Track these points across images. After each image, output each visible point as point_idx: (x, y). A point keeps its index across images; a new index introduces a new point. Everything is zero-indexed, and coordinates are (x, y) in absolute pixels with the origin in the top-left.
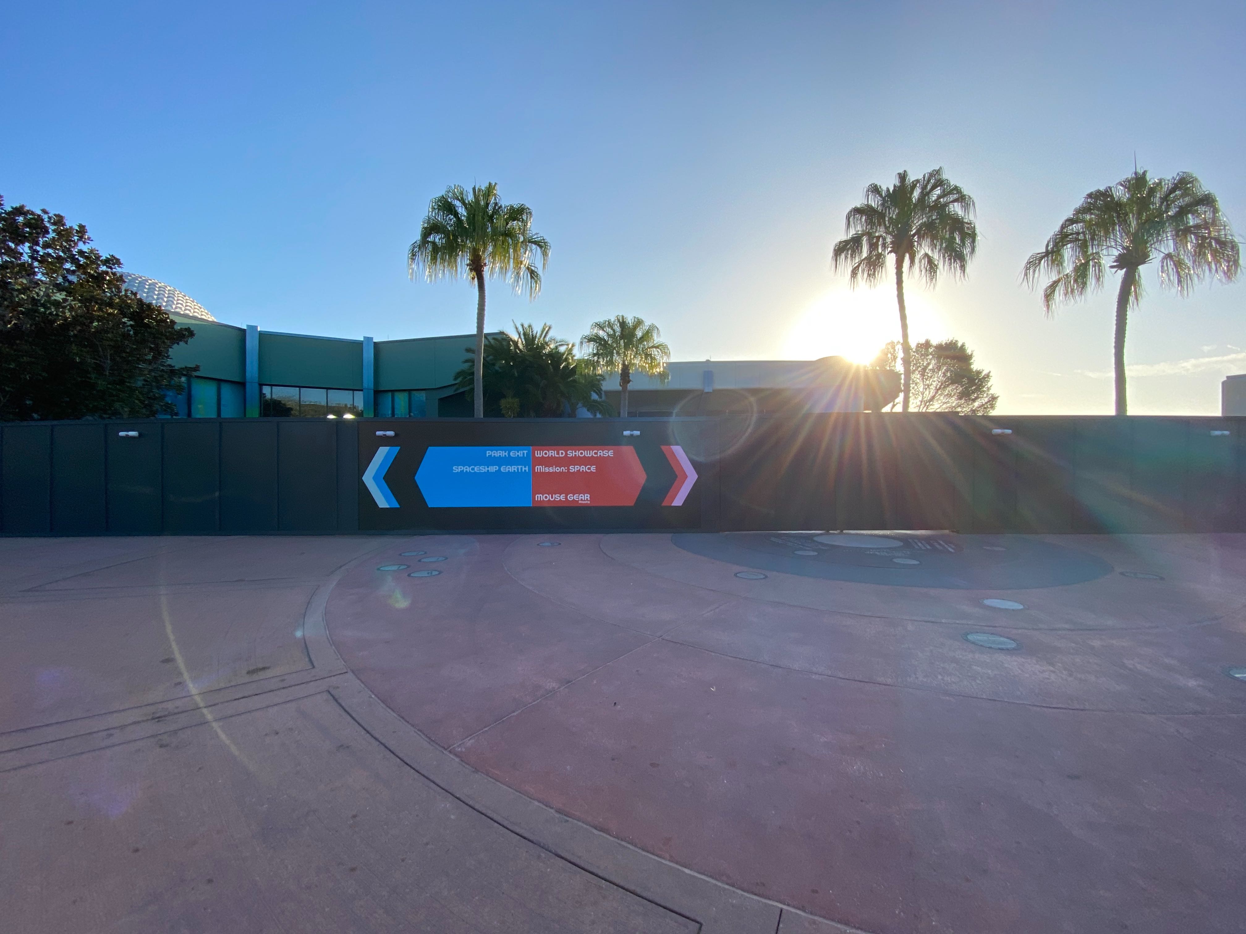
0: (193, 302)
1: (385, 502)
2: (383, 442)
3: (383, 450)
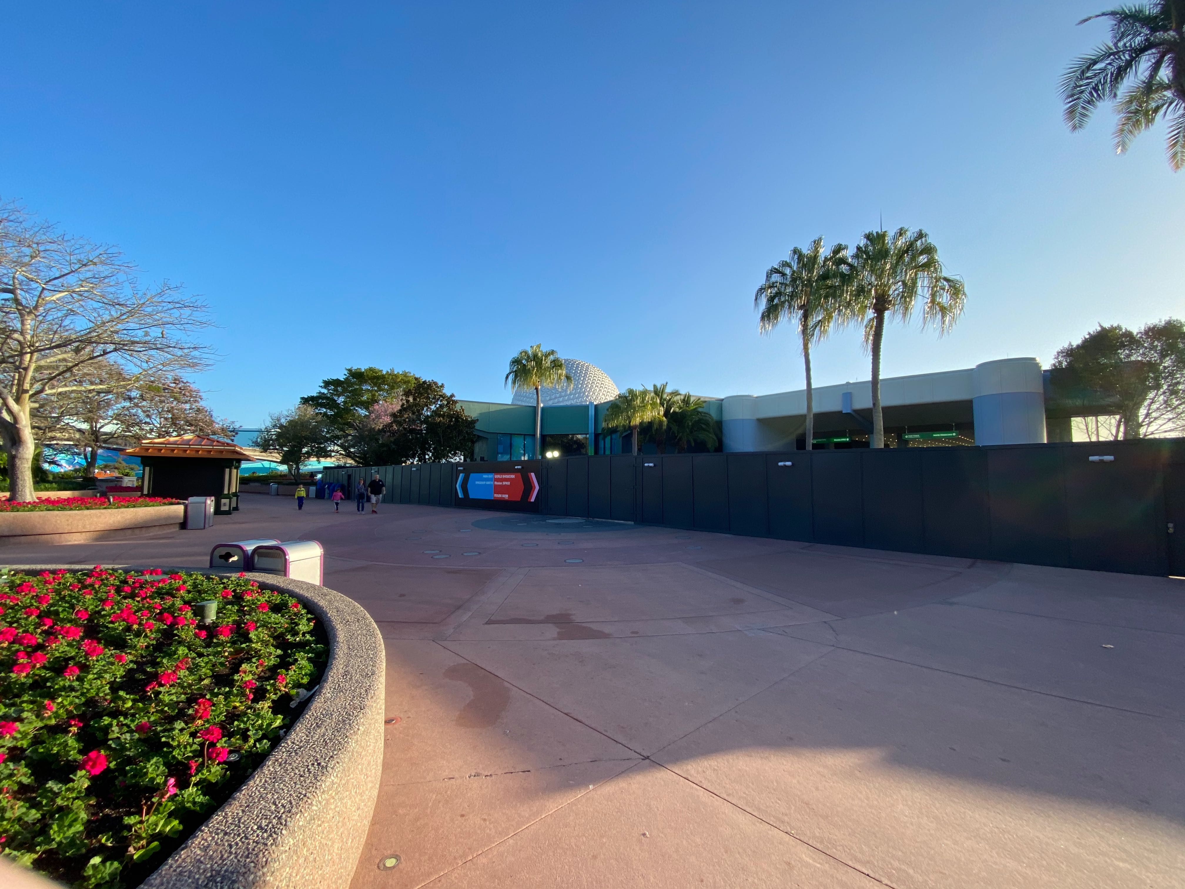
0: (598, 371)
1: (460, 495)
2: (461, 471)
3: (461, 475)
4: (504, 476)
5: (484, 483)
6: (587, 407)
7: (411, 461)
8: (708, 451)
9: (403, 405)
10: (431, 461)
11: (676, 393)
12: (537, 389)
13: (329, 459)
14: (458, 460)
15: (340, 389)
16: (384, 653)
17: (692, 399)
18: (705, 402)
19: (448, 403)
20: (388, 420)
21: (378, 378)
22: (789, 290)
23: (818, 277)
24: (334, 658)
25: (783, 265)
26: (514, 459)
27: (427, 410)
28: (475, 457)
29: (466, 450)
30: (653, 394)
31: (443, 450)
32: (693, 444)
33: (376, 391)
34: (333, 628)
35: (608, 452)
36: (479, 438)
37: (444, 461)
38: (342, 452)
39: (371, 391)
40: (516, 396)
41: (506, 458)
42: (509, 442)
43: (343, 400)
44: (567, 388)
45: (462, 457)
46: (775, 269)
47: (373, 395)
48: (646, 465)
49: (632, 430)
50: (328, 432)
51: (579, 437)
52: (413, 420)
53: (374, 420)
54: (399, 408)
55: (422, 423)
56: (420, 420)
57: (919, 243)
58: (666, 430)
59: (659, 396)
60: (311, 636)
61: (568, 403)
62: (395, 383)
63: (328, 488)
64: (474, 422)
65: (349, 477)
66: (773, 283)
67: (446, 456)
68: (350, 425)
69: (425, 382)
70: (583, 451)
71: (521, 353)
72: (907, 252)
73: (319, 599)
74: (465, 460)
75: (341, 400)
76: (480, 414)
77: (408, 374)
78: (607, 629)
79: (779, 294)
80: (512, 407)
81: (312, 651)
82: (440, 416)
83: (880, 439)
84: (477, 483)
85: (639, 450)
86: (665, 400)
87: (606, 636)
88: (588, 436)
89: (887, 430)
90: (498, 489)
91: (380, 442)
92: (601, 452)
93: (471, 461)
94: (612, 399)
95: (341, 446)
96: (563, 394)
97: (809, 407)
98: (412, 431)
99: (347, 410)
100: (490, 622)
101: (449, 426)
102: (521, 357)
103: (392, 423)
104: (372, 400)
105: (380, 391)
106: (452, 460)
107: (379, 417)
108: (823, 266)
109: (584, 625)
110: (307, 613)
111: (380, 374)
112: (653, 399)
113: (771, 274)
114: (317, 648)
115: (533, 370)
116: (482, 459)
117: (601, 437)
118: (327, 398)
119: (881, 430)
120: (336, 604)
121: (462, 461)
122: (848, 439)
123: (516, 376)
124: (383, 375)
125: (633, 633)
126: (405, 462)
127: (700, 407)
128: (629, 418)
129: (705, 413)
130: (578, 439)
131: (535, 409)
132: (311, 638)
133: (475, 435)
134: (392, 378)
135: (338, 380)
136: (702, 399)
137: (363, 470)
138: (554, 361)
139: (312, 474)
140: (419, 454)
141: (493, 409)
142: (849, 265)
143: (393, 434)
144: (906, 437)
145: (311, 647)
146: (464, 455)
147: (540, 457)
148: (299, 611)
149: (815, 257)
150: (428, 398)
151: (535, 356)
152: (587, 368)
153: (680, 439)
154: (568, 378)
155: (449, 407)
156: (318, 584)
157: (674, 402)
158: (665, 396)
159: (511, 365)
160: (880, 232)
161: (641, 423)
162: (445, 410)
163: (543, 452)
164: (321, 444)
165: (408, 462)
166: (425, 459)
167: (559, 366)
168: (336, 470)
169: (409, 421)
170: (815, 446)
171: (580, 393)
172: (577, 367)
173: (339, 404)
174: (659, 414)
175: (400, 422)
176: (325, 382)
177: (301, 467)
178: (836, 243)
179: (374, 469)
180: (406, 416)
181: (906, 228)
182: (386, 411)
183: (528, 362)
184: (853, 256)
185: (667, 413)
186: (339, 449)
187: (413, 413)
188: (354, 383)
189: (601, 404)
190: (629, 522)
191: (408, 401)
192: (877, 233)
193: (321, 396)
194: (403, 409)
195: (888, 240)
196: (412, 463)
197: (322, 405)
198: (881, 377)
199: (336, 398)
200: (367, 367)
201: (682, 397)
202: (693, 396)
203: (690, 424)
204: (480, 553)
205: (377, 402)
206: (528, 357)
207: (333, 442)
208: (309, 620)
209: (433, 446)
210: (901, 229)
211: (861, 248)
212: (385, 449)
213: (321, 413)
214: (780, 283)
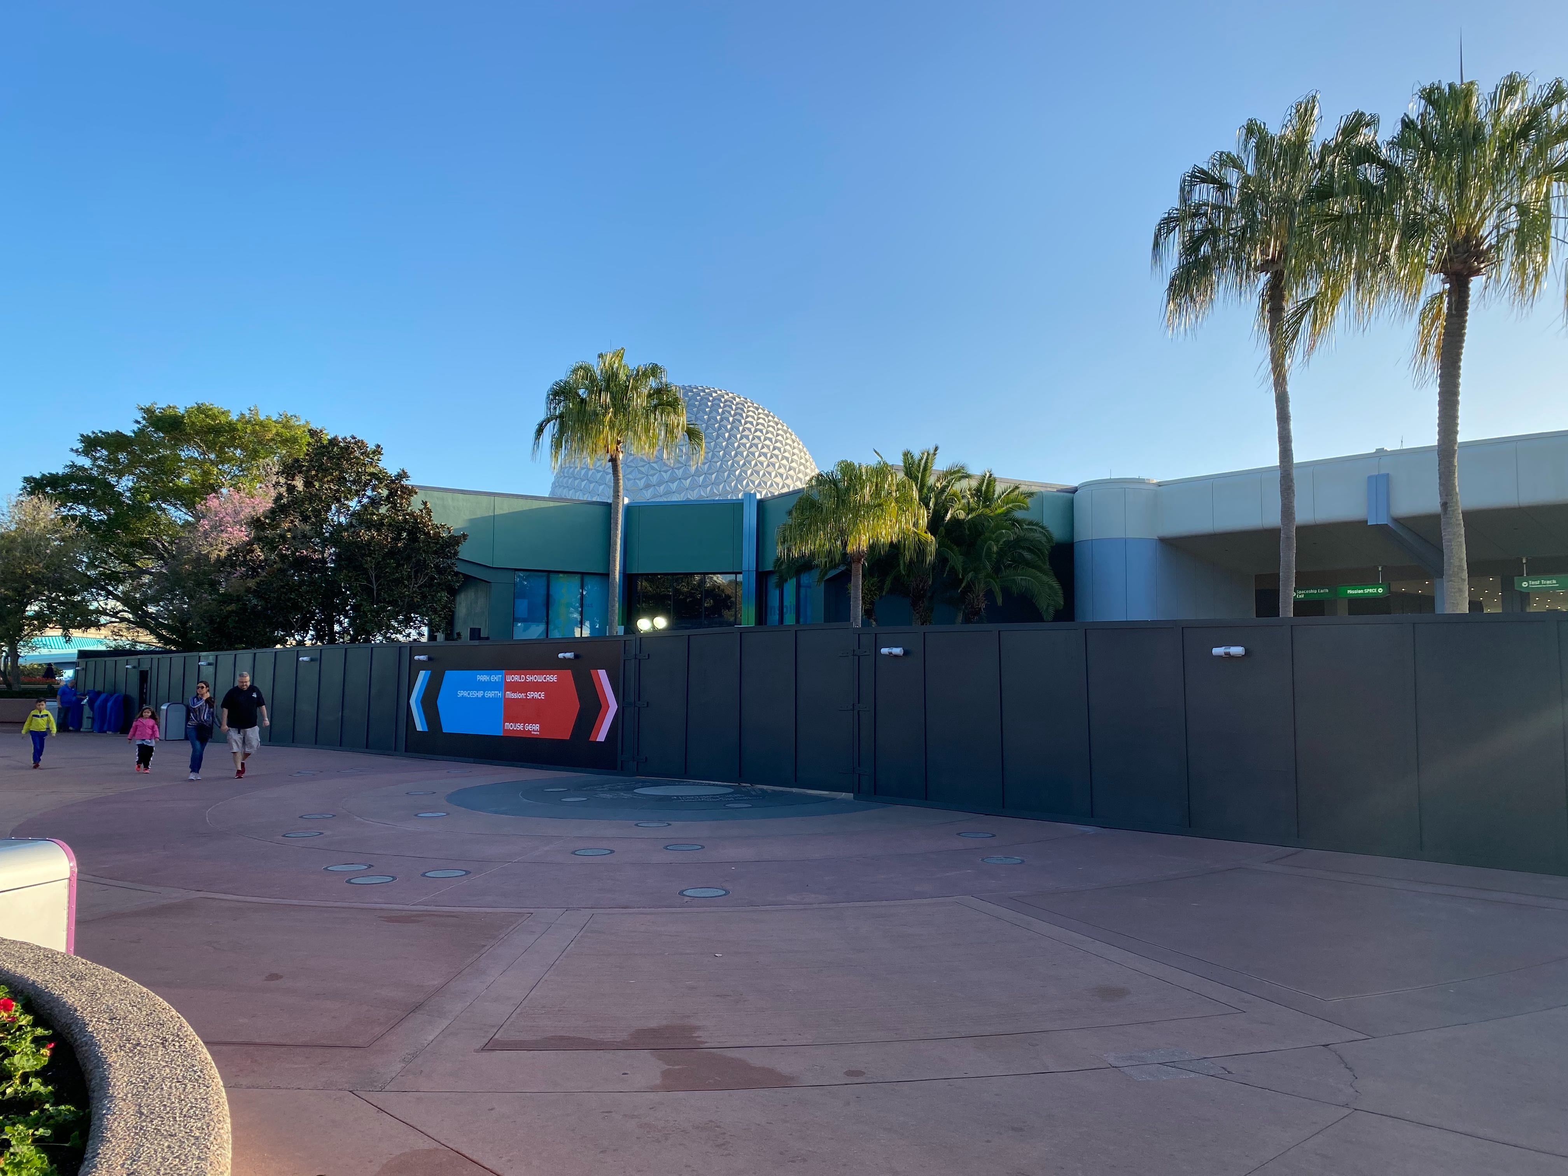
0: (767, 416)
1: (420, 725)
2: (422, 665)
3: (422, 673)
4: (530, 678)
5: (480, 694)
6: (737, 507)
7: (298, 637)
8: (1038, 618)
9: (280, 497)
10: (347, 638)
11: (960, 473)
12: (613, 460)
13: (92, 630)
14: (414, 634)
15: (122, 457)
16: (228, 1126)
17: (999, 489)
18: (1031, 495)
19: (392, 494)
20: (240, 535)
21: (217, 430)
22: (1238, 221)
23: (1309, 191)
24: (103, 1140)
25: (1223, 163)
26: (556, 634)
27: (338, 511)
28: (458, 628)
29: (435, 611)
30: (901, 476)
31: (377, 613)
32: (1000, 601)
33: (212, 462)
34: (100, 1062)
35: (790, 619)
36: (469, 581)
37: (379, 638)
38: (126, 615)
39: (201, 464)
40: (563, 477)
41: (535, 631)
42: (543, 591)
43: (130, 484)
44: (689, 459)
45: (425, 630)
46: (1203, 172)
47: (206, 474)
48: (885, 651)
49: (850, 564)
50: (91, 565)
51: (719, 579)
52: (304, 536)
53: (206, 534)
54: (271, 505)
55: (325, 543)
56: (320, 534)
57: (1554, 111)
58: (934, 567)
59: (915, 479)
60: (45, 1083)
61: (693, 496)
62: (260, 443)
63: (91, 703)
64: (455, 541)
65: (144, 676)
66: (1199, 206)
67: (383, 627)
68: (146, 547)
69: (333, 442)
70: (728, 615)
71: (575, 371)
72: (1523, 134)
73: (64, 987)
74: (432, 637)
75: (125, 484)
76: (471, 521)
77: (292, 423)
78: (784, 1065)
79: (1212, 233)
80: (552, 504)
81: (45, 1120)
82: (370, 525)
83: (1461, 591)
84: (462, 693)
85: (868, 613)
86: (931, 489)
87: (782, 1081)
88: (740, 578)
89: (1476, 569)
90: (512, 710)
91: (222, 591)
92: (774, 618)
93: (447, 639)
94: (800, 485)
95: (126, 600)
96: (679, 473)
97: (1287, 511)
98: (300, 563)
99: (139, 510)
100: (491, 1046)
101: (393, 553)
102: (576, 381)
103: (250, 543)
104: (203, 486)
105: (223, 463)
106: (400, 637)
107: (219, 526)
108: (1321, 165)
109: (729, 1053)
110: (35, 1025)
111: (223, 419)
112: (901, 486)
113: (1192, 185)
114: (60, 1112)
115: (604, 415)
116: (475, 634)
117: (773, 580)
118: (91, 480)
119: (1460, 567)
120: (108, 1000)
121: (424, 640)
122: (1380, 590)
123: (562, 431)
124: (230, 424)
125: (850, 1073)
126: (283, 641)
127: (1020, 508)
128: (843, 534)
129: (1030, 523)
130: (716, 587)
131: (609, 509)
132: (42, 1089)
133: (457, 574)
134: (254, 432)
135: (119, 435)
136: (1023, 488)
137: (178, 659)
138: (659, 391)
139: (51, 671)
140: (319, 622)
141: (504, 508)
142: (1384, 164)
143: (254, 570)
144: (1525, 584)
145: (43, 1111)
146: (430, 625)
147: (620, 630)
148: (14, 1020)
149: (1299, 145)
150: (341, 480)
151: (611, 377)
152: (740, 408)
153: (969, 588)
154: (692, 434)
155: (394, 504)
156: (63, 949)
157: (955, 495)
158: (931, 480)
159: (550, 401)
160: (1458, 83)
161: (872, 547)
162: (383, 510)
163: (629, 620)
164: (75, 593)
165: (291, 642)
166: (332, 633)
167: (669, 404)
168: (110, 661)
169: (294, 538)
170: (1301, 608)
171: (720, 470)
172: (715, 407)
173: (121, 494)
174: (916, 525)
175: (273, 540)
176: (85, 439)
177: (23, 652)
178: (1350, 111)
179: (206, 658)
180: (286, 525)
181: (1525, 73)
182: (237, 513)
183: (591, 392)
184: (1392, 142)
185: (934, 525)
186: (119, 606)
187: (305, 519)
188: (160, 444)
189: (774, 498)
190: (844, 795)
191: (291, 489)
192: (1451, 86)
193: (75, 475)
194: (280, 509)
195: (1480, 103)
196: (301, 643)
197: (78, 498)
198: (1461, 438)
199: (112, 480)
200: (191, 404)
201: (974, 484)
202: (1003, 481)
203: (995, 549)
204: (468, 873)
205: (214, 489)
206: (593, 380)
207: (103, 588)
208: (38, 1041)
209: (352, 601)
210: (1511, 77)
211: (1412, 122)
212: (233, 607)
213: (74, 518)
214: (1214, 207)
